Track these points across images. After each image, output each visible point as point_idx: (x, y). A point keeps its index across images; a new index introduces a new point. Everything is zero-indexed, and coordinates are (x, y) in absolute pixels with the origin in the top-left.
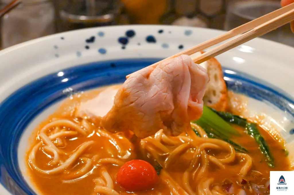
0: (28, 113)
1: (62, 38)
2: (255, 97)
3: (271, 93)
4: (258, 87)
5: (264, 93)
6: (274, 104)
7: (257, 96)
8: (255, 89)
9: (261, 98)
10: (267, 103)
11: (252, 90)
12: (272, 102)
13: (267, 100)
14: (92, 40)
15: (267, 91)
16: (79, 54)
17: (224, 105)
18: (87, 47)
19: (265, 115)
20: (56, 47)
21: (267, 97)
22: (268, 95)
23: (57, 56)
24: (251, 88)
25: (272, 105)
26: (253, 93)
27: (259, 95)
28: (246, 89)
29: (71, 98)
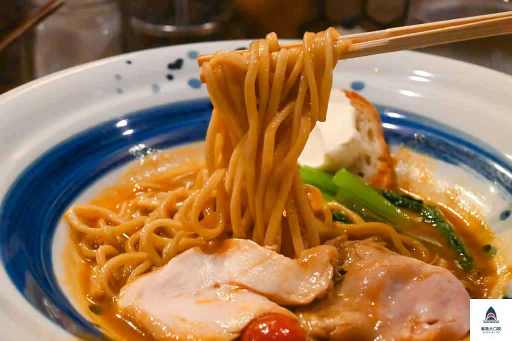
0: (71, 184)
1: (129, 62)
2: (446, 160)
3: (472, 152)
4: (451, 143)
5: (461, 152)
6: (478, 171)
7: (449, 157)
8: (447, 145)
9: (455, 160)
10: (465, 170)
11: (442, 148)
12: (474, 167)
13: (466, 163)
14: (177, 65)
15: (466, 149)
16: (156, 88)
17: (386, 179)
18: (170, 77)
19: (461, 188)
20: (118, 77)
21: (465, 158)
22: (467, 155)
23: (120, 91)
24: (439, 143)
25: (474, 172)
26: (444, 152)
27: (452, 155)
28: (432, 144)
29: (142, 160)
